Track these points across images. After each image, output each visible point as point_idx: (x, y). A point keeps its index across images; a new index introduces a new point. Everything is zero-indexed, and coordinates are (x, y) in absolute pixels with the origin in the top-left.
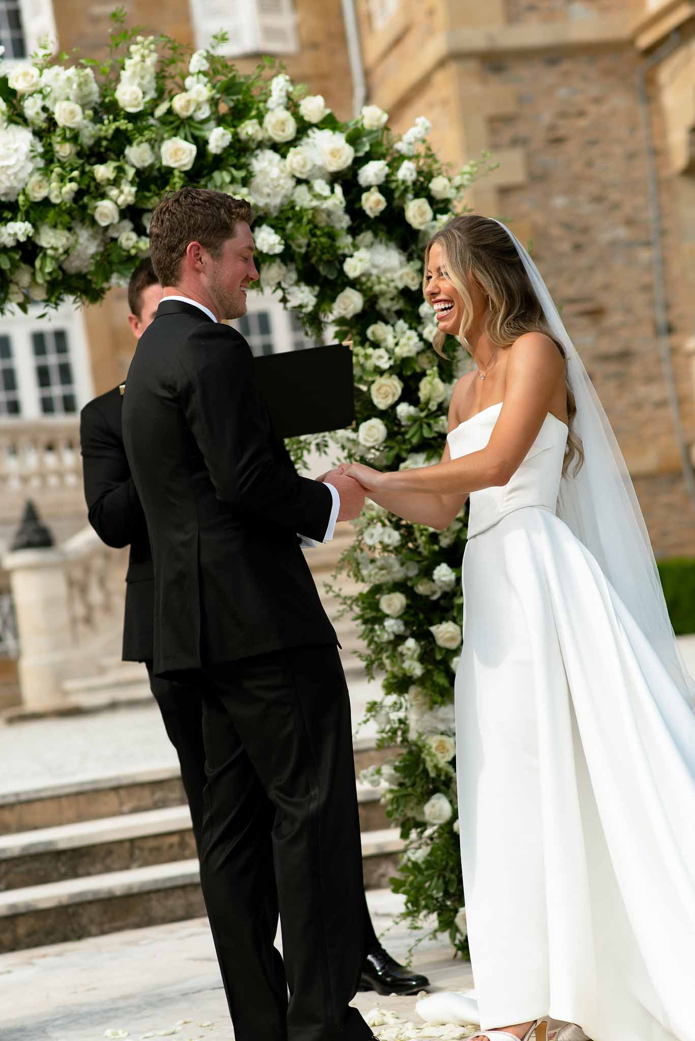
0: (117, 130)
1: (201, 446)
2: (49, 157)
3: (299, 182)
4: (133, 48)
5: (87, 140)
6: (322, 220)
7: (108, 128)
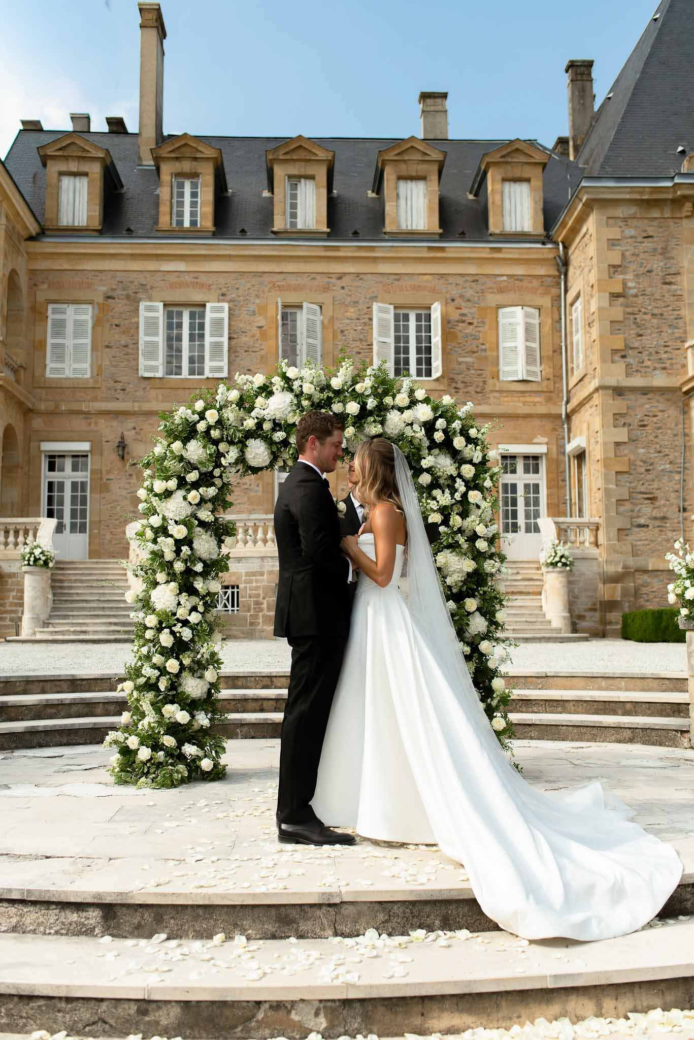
0: (328, 396)
1: (300, 532)
2: (299, 405)
3: (408, 425)
4: (343, 364)
5: (316, 400)
6: (416, 442)
7: (325, 395)
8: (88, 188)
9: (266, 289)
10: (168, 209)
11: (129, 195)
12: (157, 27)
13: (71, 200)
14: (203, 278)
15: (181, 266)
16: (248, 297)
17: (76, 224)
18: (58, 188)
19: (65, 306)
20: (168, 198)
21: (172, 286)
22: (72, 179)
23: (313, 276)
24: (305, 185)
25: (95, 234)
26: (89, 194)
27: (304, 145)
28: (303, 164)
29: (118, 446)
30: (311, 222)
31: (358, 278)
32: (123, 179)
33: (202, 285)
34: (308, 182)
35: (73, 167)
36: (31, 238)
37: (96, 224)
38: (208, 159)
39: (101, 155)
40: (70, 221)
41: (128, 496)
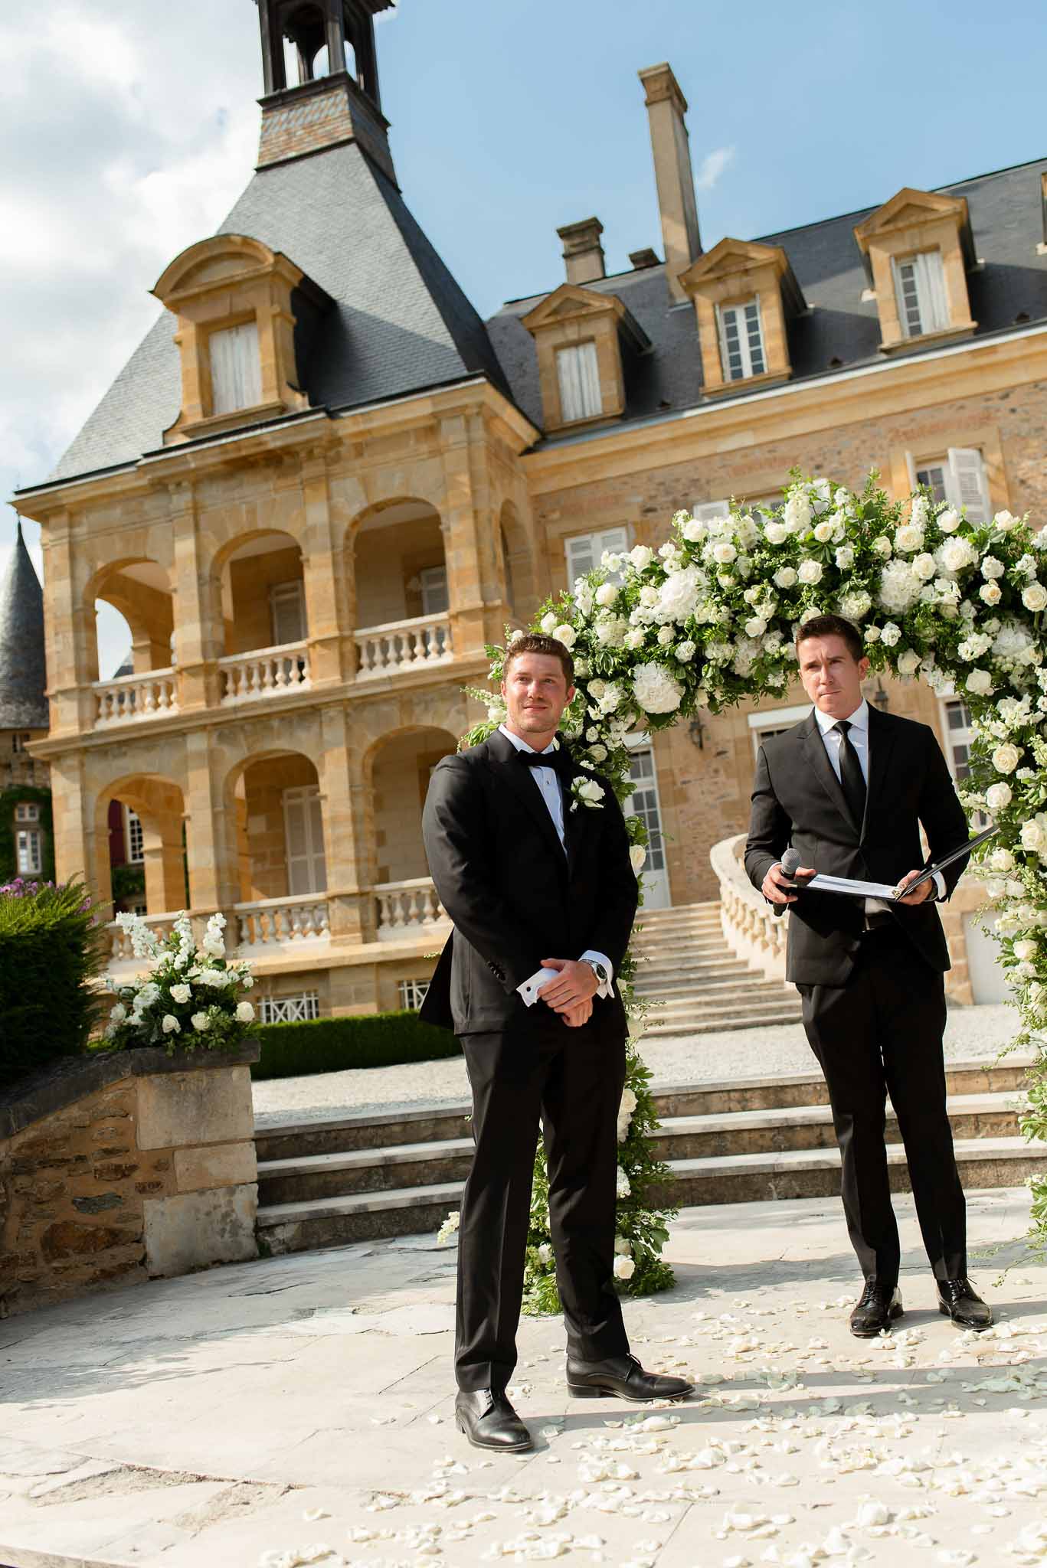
2: (714, 587)
3: (926, 583)
5: (742, 571)
6: (946, 613)
7: (758, 559)
8: (598, 357)
9: (885, 443)
10: (715, 358)
11: (661, 353)
12: (670, 98)
13: (576, 381)
14: (783, 450)
15: (747, 439)
16: (857, 462)
17: (588, 414)
18: (555, 369)
19: (587, 537)
20: (713, 340)
21: (739, 471)
22: (573, 351)
23: (959, 403)
24: (926, 262)
25: (618, 421)
26: (599, 366)
27: (912, 201)
28: (915, 231)
29: (691, 730)
30: (943, 320)
31: (1037, 390)
32: (649, 334)
33: (783, 461)
34: (929, 257)
35: (572, 333)
36: (529, 451)
37: (616, 407)
38: (764, 267)
39: (608, 305)
40: (579, 410)
41: (718, 802)
